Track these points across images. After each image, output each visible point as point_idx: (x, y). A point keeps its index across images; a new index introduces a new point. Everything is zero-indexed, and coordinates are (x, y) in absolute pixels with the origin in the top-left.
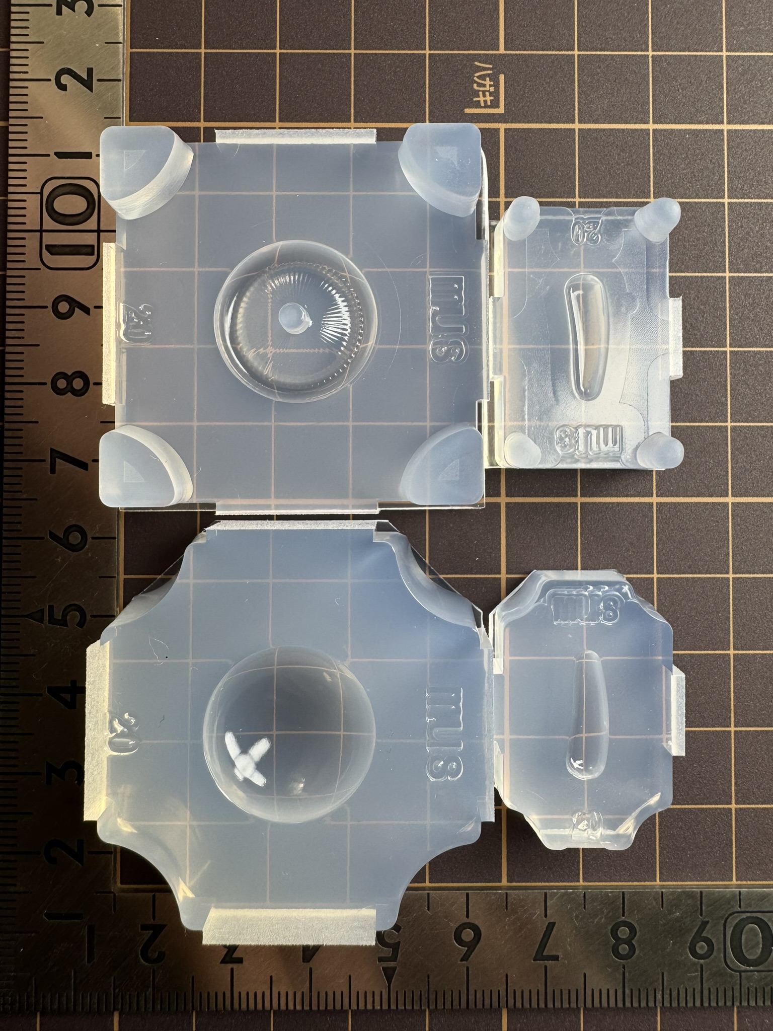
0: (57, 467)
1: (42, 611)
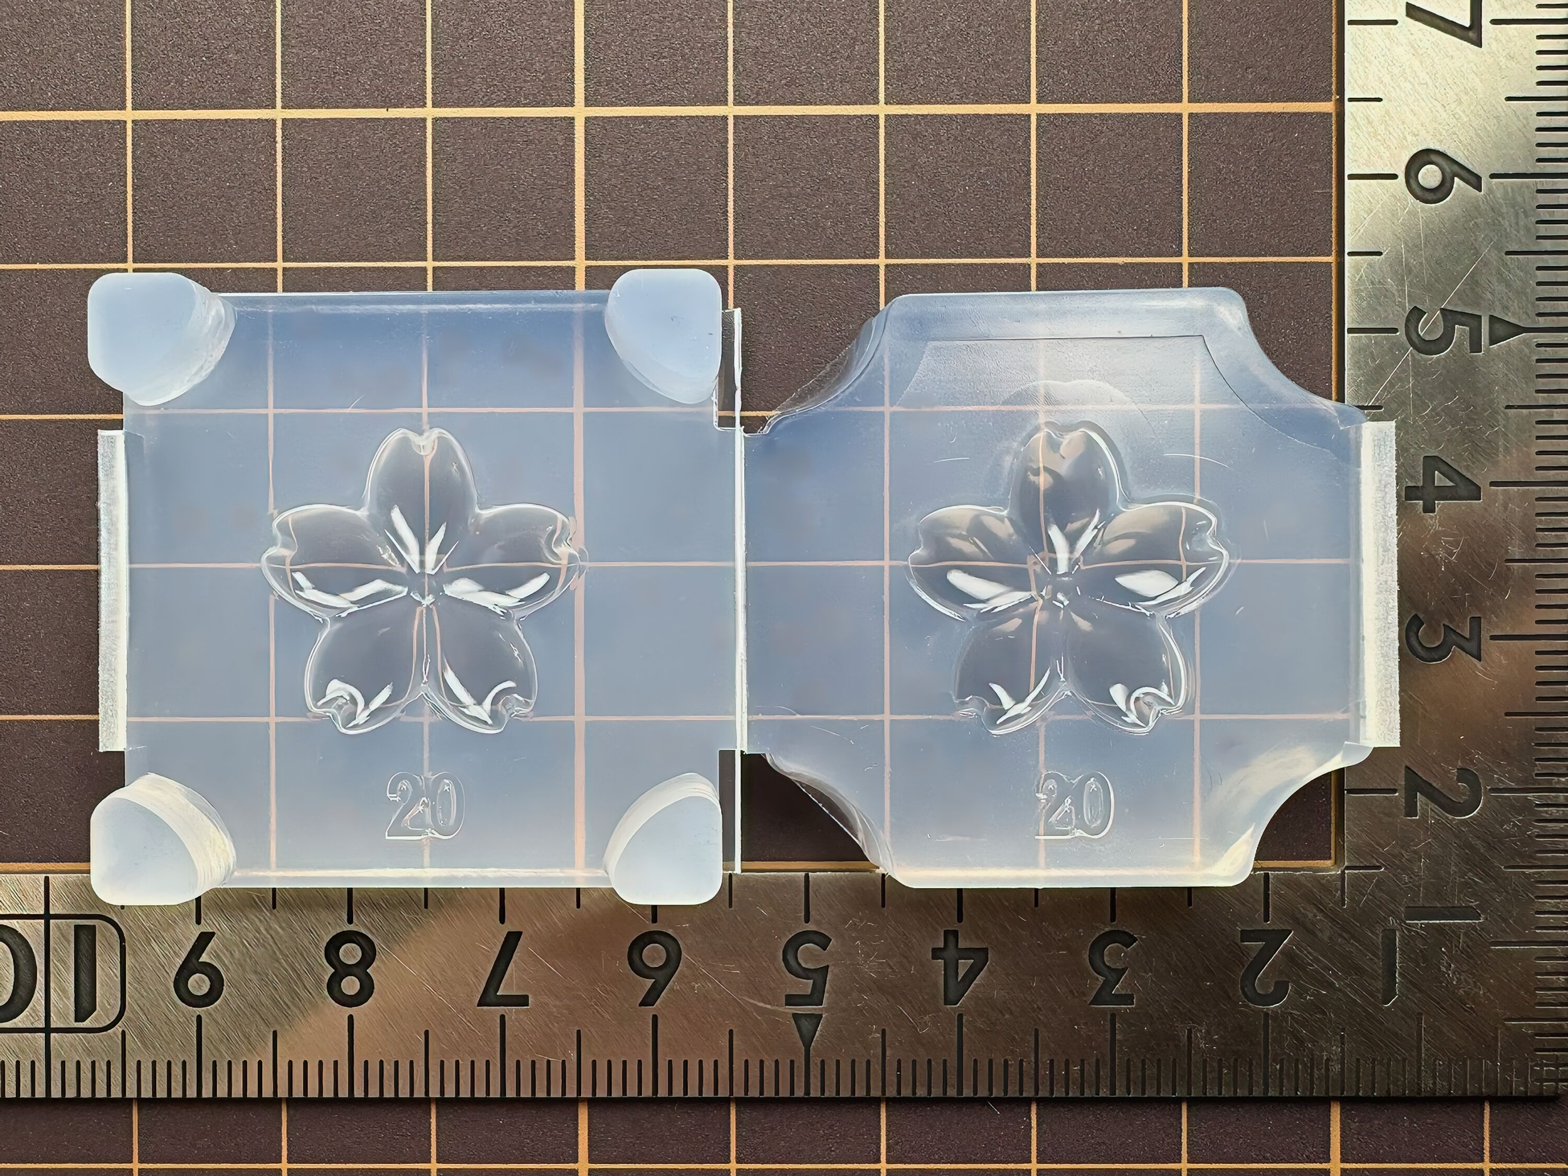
0: (515, 992)
1: (795, 1016)
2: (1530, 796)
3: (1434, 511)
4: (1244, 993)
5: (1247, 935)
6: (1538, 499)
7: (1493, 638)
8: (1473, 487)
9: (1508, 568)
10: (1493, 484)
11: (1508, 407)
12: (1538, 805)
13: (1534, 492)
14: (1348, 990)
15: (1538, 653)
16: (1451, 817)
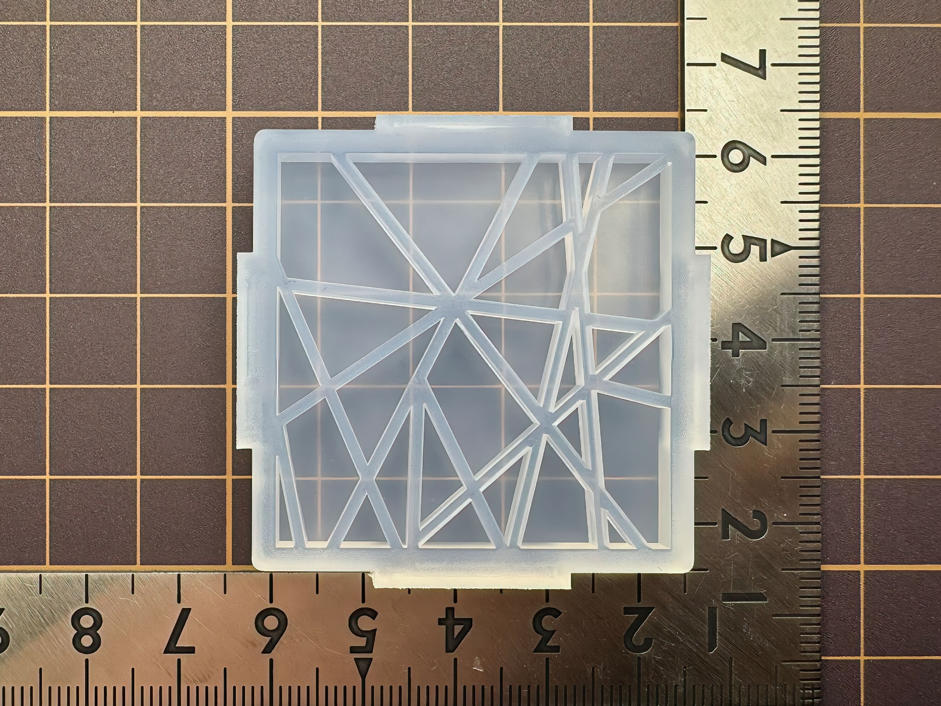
2: (797, 527)
3: (738, 356)
4: (626, 646)
5: (628, 611)
6: (800, 349)
7: (774, 432)
8: (761, 342)
9: (783, 390)
10: (774, 340)
11: (782, 294)
12: (801, 533)
13: (797, 344)
14: (687, 644)
15: (801, 441)
16: (749, 539)
